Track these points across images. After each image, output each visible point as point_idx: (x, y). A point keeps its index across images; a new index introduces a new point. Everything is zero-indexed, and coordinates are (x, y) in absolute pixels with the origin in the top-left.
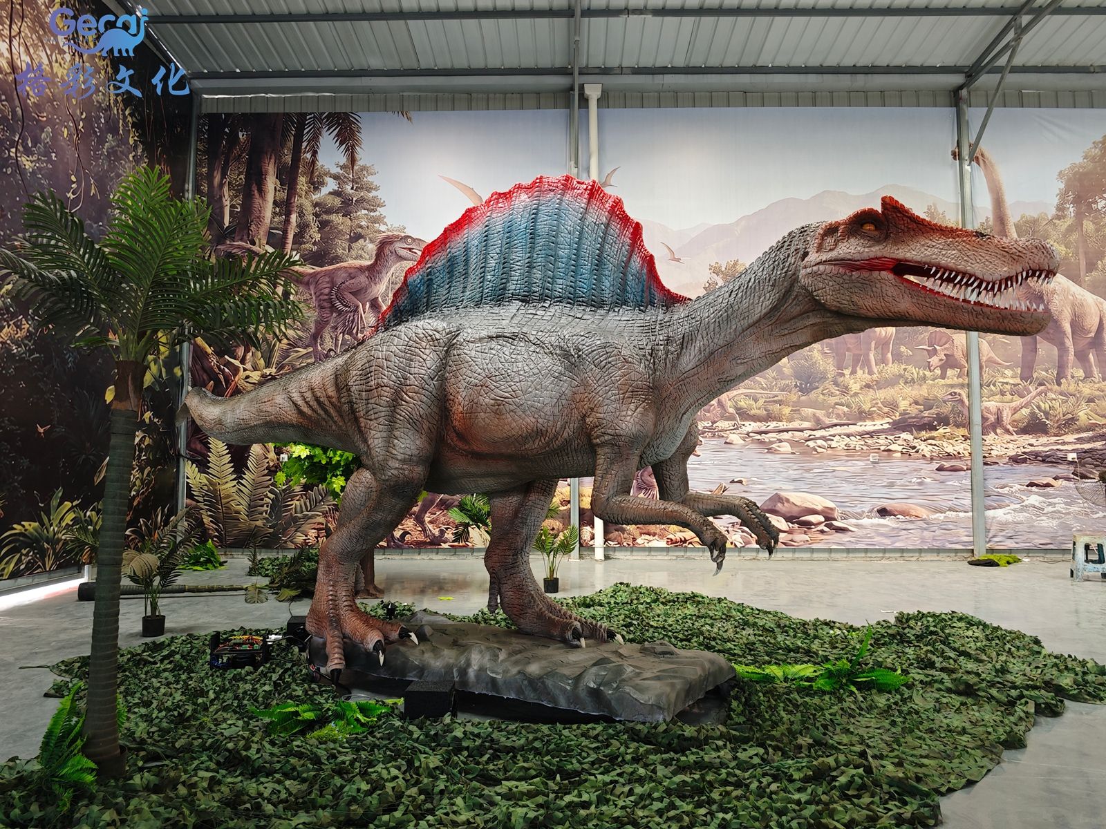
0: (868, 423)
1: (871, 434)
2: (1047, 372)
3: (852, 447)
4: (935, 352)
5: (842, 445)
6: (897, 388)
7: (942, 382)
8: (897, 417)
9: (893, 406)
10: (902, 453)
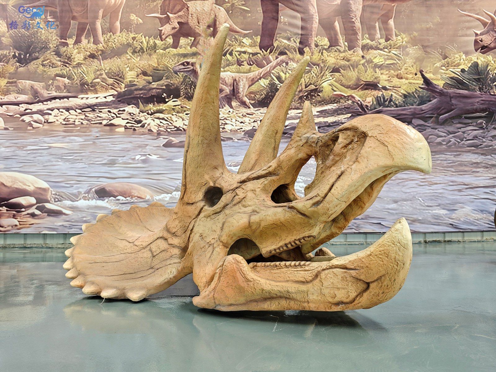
0: (91, 95)
1: (93, 108)
2: (289, 39)
3: (72, 121)
4: (168, 19)
5: (61, 119)
6: (124, 58)
7: (174, 51)
8: (122, 88)
9: (118, 77)
10: (126, 128)
